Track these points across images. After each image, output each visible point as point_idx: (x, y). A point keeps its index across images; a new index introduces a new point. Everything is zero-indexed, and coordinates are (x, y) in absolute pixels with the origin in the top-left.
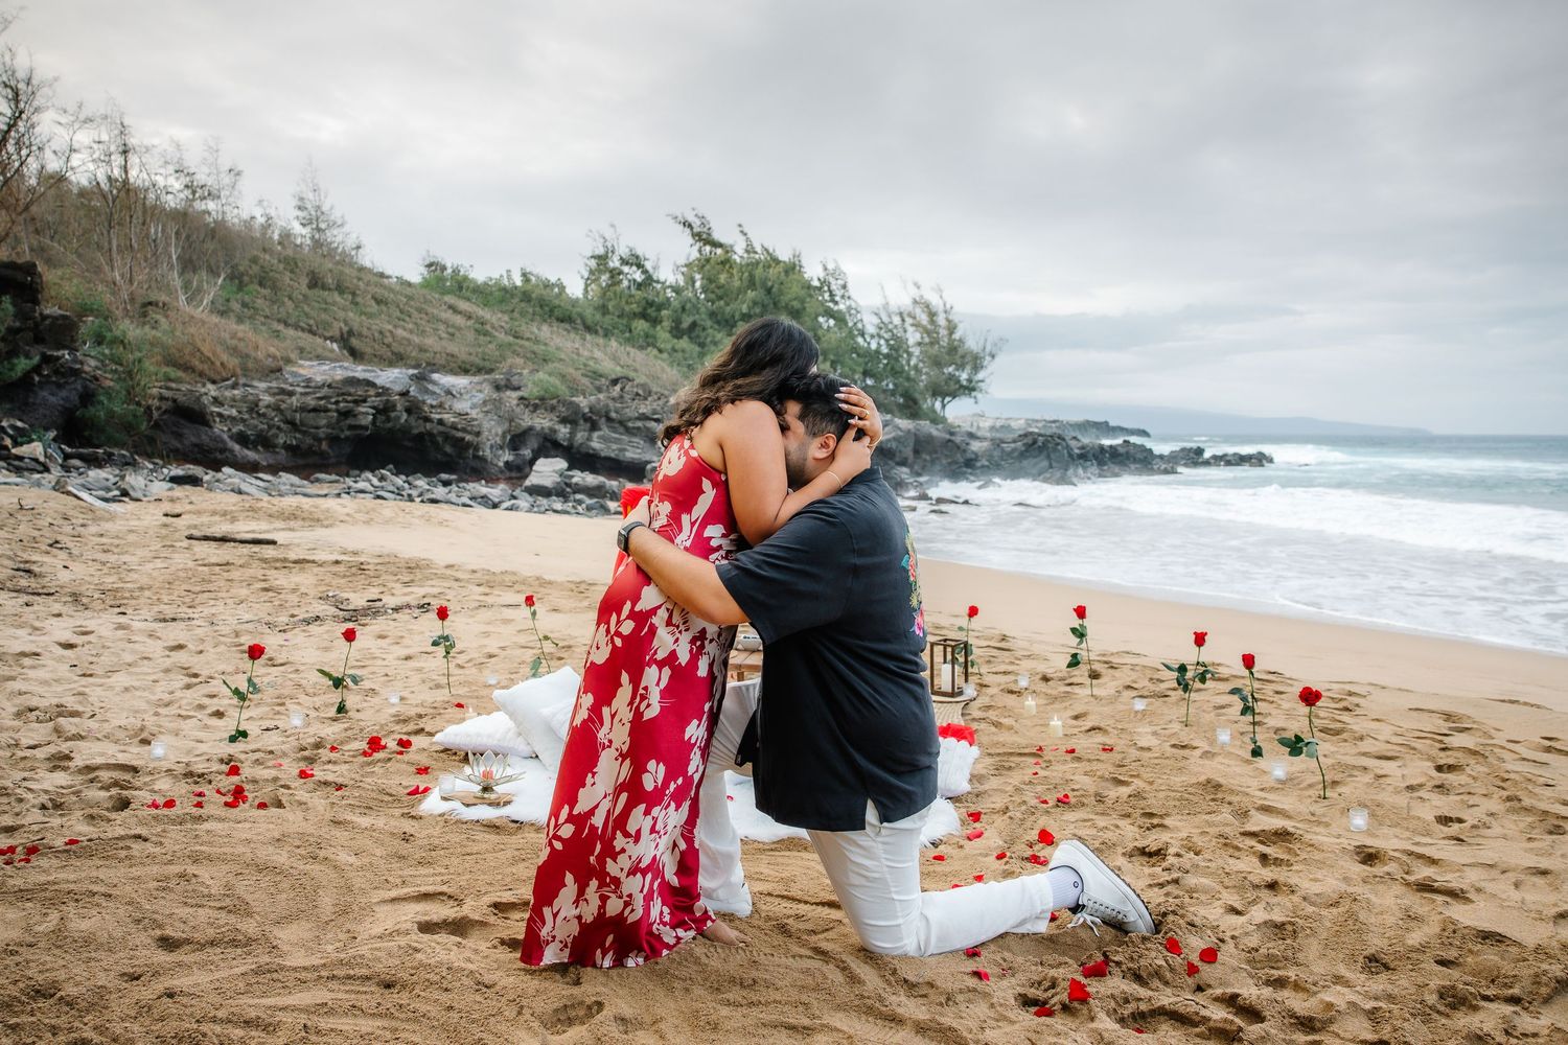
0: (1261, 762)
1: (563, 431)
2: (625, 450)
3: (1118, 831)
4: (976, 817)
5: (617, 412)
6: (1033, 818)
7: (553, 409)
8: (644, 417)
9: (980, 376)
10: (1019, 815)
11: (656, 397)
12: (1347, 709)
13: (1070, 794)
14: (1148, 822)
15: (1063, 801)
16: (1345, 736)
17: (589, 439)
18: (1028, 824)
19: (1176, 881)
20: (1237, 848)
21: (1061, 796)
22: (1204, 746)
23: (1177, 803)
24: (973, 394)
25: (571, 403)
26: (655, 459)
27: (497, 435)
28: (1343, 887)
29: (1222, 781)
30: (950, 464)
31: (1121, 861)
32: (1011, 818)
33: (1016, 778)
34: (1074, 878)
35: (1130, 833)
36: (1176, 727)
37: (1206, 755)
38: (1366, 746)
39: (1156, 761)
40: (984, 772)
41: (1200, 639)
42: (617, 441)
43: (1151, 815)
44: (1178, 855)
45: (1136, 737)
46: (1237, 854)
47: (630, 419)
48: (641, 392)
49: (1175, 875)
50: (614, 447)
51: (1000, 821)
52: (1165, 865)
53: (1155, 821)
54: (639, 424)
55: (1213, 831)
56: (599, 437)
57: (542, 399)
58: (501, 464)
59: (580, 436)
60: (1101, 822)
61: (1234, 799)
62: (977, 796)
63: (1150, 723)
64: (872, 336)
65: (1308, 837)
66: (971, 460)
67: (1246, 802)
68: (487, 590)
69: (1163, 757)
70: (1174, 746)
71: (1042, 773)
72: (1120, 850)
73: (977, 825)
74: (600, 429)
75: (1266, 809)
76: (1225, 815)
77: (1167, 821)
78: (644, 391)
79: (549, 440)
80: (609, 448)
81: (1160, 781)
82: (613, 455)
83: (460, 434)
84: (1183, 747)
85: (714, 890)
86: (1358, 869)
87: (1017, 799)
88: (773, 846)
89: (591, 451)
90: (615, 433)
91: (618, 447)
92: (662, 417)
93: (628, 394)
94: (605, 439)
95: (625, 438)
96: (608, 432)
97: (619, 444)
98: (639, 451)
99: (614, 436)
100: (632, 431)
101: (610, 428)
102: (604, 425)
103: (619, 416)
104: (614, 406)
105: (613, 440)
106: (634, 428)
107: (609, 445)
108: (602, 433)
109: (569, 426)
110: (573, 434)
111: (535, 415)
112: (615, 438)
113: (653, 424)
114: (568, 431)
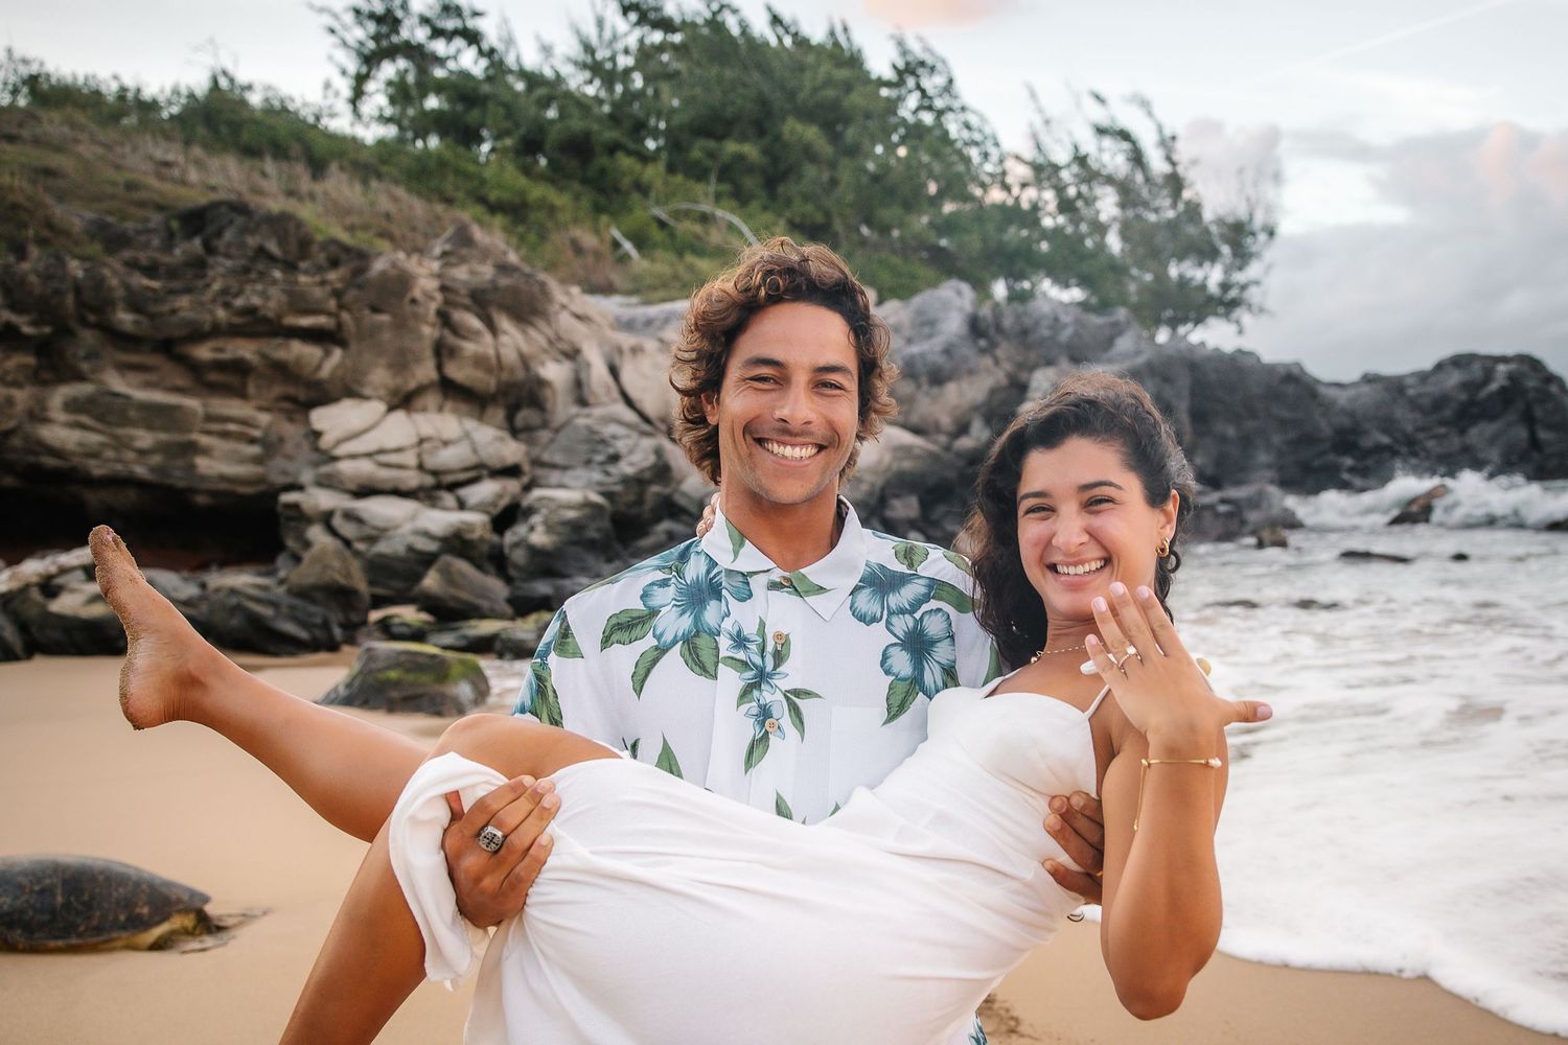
2: (193, 449)
5: (136, 303)
8: (256, 325)
11: (321, 258)
17: (38, 416)
26: (306, 475)
42: (155, 418)
47: (198, 335)
48: (273, 247)
50: (145, 439)
54: (244, 349)
56: (72, 406)
74: (80, 377)
78: (282, 241)
80: (122, 444)
82: (140, 471)
89: (50, 462)
90: (148, 385)
91: (163, 436)
92: (339, 325)
93: (228, 256)
94: (103, 411)
95: (192, 403)
96: (117, 383)
97: (165, 429)
98: (255, 450)
99: (141, 395)
100: (213, 377)
101: (124, 368)
102: (91, 356)
103: (145, 320)
104: (127, 287)
105: (132, 413)
106: (220, 366)
107: (120, 431)
108: (83, 389)
112: (144, 406)
113: (301, 351)
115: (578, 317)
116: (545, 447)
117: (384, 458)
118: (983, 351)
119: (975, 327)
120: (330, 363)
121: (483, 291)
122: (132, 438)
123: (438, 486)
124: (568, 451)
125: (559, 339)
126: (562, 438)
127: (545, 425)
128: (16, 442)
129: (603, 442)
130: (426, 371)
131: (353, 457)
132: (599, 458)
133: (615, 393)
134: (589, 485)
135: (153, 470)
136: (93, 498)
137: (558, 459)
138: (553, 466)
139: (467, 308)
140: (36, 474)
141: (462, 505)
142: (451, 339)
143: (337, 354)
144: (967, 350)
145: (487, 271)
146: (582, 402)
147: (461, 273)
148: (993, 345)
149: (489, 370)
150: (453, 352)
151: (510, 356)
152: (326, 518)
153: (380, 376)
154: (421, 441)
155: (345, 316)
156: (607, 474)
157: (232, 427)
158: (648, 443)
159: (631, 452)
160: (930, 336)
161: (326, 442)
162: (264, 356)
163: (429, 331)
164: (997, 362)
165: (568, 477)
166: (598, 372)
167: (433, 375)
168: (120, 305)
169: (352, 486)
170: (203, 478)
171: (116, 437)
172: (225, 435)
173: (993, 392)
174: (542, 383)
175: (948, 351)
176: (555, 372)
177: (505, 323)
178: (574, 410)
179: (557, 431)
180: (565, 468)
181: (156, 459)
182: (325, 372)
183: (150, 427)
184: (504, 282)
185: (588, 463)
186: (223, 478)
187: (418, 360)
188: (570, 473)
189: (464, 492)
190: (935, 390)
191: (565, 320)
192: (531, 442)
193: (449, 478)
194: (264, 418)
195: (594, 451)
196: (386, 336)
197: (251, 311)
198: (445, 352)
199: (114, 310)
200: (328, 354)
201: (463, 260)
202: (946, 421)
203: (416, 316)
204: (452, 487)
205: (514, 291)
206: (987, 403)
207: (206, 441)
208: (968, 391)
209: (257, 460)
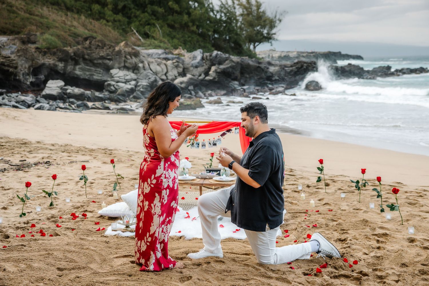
0: (383, 214)
1: (61, 65)
2: (93, 75)
3: (332, 235)
4: (287, 231)
5: (88, 55)
6: (305, 231)
7: (54, 54)
8: (102, 58)
9: (274, 31)
10: (300, 230)
11: (108, 47)
12: (421, 196)
13: (317, 224)
14: (342, 232)
15: (315, 226)
16: (417, 205)
17: (74, 69)
18: (304, 233)
19: (349, 247)
20: (370, 239)
21: (314, 224)
22: (365, 209)
23: (352, 226)
24: (270, 41)
25: (65, 51)
26: (109, 79)
27: (25, 68)
28: (400, 248)
29: (368, 219)
30: (259, 79)
31: (332, 242)
32: (298, 231)
33: (299, 220)
34: (318, 243)
35: (336, 235)
36: (356, 203)
37: (365, 212)
38: (422, 209)
39: (347, 214)
40: (288, 218)
41: (363, 171)
42: (89, 70)
43: (344, 230)
44: (351, 240)
45: (341, 206)
46: (370, 240)
47: (95, 59)
48: (100, 44)
49: (349, 245)
50: (88, 73)
51: (294, 232)
52: (346, 243)
53: (345, 232)
54: (100, 61)
55: (363, 234)
57: (48, 49)
58: (28, 83)
59: (69, 68)
60: (327, 232)
61: (372, 225)
62: (286, 225)
63: (346, 202)
64: (218, 12)
65: (393, 235)
66: (270, 77)
67: (375, 226)
68: (68, 154)
69: (350, 212)
70: (354, 209)
71: (308, 218)
72: (333, 240)
73: (287, 234)
74: (80, 64)
75: (382, 228)
76: (368, 229)
77: (349, 232)
78: (102, 44)
79: (53, 70)
80: (85, 74)
81: (348, 220)
82: (87, 78)
83: (6, 68)
84: (357, 209)
85: (214, 250)
86: (407, 243)
87: (300, 226)
88: (224, 241)
89: (75, 76)
91: (90, 73)
92: (112, 58)
93: (94, 46)
94: (82, 69)
95: (93, 69)
96: (84, 65)
97: (90, 72)
98: (100, 75)
99: (87, 67)
100: (96, 65)
101: (84, 63)
102: (81, 62)
103: (89, 57)
104: (87, 52)
105: (86, 70)
106: (97, 63)
107: (85, 72)
108: (80, 66)
109: (63, 63)
110: (65, 67)
111: (45, 57)
112: (88, 69)
113: (108, 61)
114: (63, 65)
116: (139, 76)
117: (120, 77)
119: (203, 59)
120: (110, 63)
121: (130, 53)
123: (126, 82)
124: (143, 77)
125: (141, 60)
126: (142, 75)
127: (139, 73)
128: (72, 73)
129: (148, 76)
130: (122, 65)
131: (116, 77)
132: (147, 78)
133: (149, 69)
134: (146, 82)
137: (141, 78)
138: (140, 79)
139: (128, 55)
141: (130, 84)
142: (126, 60)
143: (111, 62)
144: (201, 62)
145: (130, 49)
147: (126, 49)
148: (206, 62)
149: (131, 64)
150: (126, 62)
151: (134, 62)
152: (113, 85)
153: (117, 65)
154: (124, 75)
155: (113, 57)
156: (149, 81)
158: (154, 76)
159: (152, 78)
160: (195, 60)
161: (113, 75)
162: (103, 62)
163: (123, 59)
164: (206, 64)
165: (143, 81)
166: (147, 65)
167: (124, 65)
169: (116, 81)
170: (94, 79)
172: (97, 73)
173: (205, 69)
174: (139, 67)
175: (198, 63)
176: (141, 65)
177: (133, 57)
178: (143, 71)
179: (141, 74)
180: (142, 79)
181: (89, 76)
182: (110, 65)
184: (133, 51)
185: (146, 79)
186: (97, 79)
187: (122, 63)
189: (130, 83)
190: (196, 69)
191: (141, 57)
192: (137, 75)
193: (128, 81)
194: (101, 71)
195: (146, 77)
196: (118, 59)
197: (102, 56)
199: (85, 56)
200: (110, 62)
201: (127, 47)
202: (198, 74)
203: (122, 56)
204: (128, 82)
205: (135, 53)
206: (204, 71)
207: (95, 74)
208: (201, 69)
209: (101, 77)
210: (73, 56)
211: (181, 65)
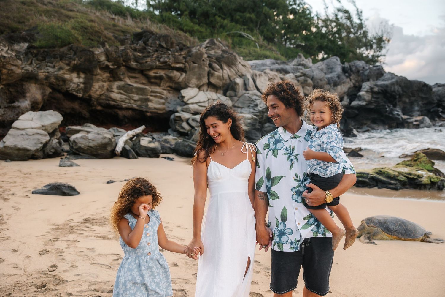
1: (76, 80)
2: (148, 100)
5: (136, 60)
7: (62, 57)
8: (167, 66)
11: (177, 48)
17: (110, 90)
26: (179, 108)
42: (139, 91)
47: (151, 69)
48: (164, 45)
50: (136, 97)
54: (162, 73)
56: (119, 88)
59: (98, 87)
74: (120, 80)
78: (166, 43)
79: (59, 91)
80: (130, 98)
82: (135, 106)
89: (112, 103)
90: (136, 82)
92: (185, 67)
93: (151, 47)
94: (126, 89)
95: (147, 87)
96: (128, 81)
97: (142, 95)
98: (163, 101)
99: (135, 85)
100: (153, 80)
101: (130, 77)
102: (123, 74)
103: (139, 65)
104: (134, 55)
105: (134, 90)
106: (155, 77)
107: (130, 95)
108: (121, 83)
109: (83, 75)
110: (88, 84)
111: (44, 63)
112: (137, 88)
113: (176, 74)
114: (82, 80)
115: (243, 65)
116: (236, 102)
117: (200, 104)
118: (347, 77)
119: (344, 70)
120: (180, 77)
121: (220, 58)
122: (133, 97)
124: (243, 103)
125: (238, 71)
126: (241, 99)
127: (236, 96)
128: (103, 97)
129: (253, 101)
130: (205, 80)
131: (192, 104)
132: (252, 105)
133: (255, 87)
134: (249, 113)
135: (138, 106)
136: (121, 113)
137: (240, 105)
138: (239, 107)
139: (215, 62)
140: (108, 106)
142: (212, 71)
143: (184, 75)
144: (343, 77)
145: (220, 52)
146: (246, 90)
147: (212, 52)
148: (350, 75)
149: (221, 80)
150: (212, 75)
151: (226, 76)
152: (187, 121)
153: (194, 81)
154: (209, 99)
155: (187, 64)
156: (255, 110)
157: (158, 94)
159: (260, 104)
160: (331, 72)
161: (185, 99)
162: (166, 75)
163: (207, 69)
164: (351, 80)
165: (243, 110)
166: (250, 82)
167: (207, 81)
168: (132, 60)
169: (193, 112)
170: (150, 108)
171: (129, 97)
172: (156, 96)
173: (349, 88)
174: (236, 84)
175: (338, 77)
176: (239, 81)
177: (225, 67)
178: (244, 92)
179: (239, 97)
180: (242, 108)
181: (139, 103)
182: (180, 80)
183: (138, 94)
184: (224, 55)
185: (249, 106)
186: (155, 108)
187: (204, 77)
188: (243, 109)
190: (335, 88)
191: (240, 66)
192: (233, 100)
194: (165, 92)
195: (250, 103)
196: (196, 70)
197: (165, 62)
198: (210, 75)
199: (130, 62)
200: (181, 75)
201: (213, 49)
203: (204, 64)
205: (228, 58)
206: (348, 91)
207: (151, 98)
208: (343, 88)
209: (164, 104)
210: (104, 60)
211: (310, 81)
